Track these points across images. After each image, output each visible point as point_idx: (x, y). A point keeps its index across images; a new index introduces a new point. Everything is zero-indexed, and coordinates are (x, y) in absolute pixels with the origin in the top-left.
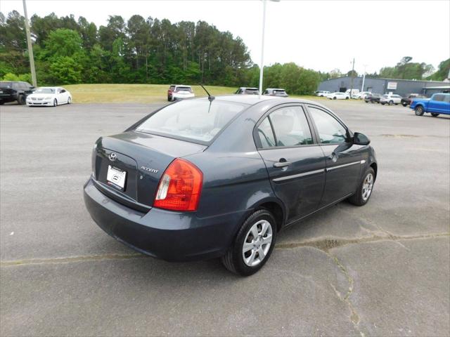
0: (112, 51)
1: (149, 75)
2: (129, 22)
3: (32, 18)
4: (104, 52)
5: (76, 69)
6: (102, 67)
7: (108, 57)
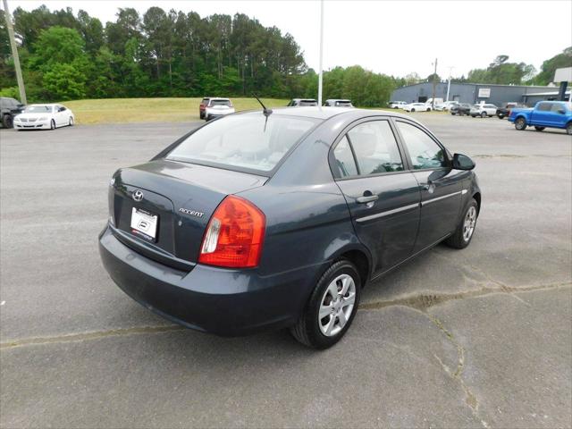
0: (124, 56)
1: (174, 86)
2: (145, 16)
3: (15, 13)
4: (114, 56)
5: (78, 80)
6: (112, 76)
7: (120, 64)
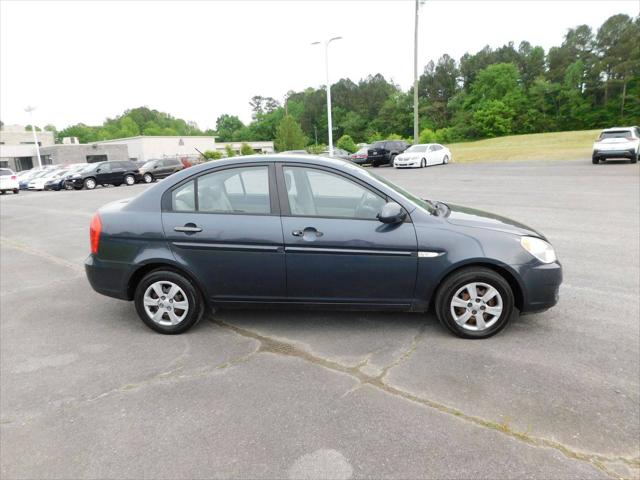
3: (462, 59)
4: (551, 85)
5: (505, 116)
6: (544, 108)
7: (556, 93)
